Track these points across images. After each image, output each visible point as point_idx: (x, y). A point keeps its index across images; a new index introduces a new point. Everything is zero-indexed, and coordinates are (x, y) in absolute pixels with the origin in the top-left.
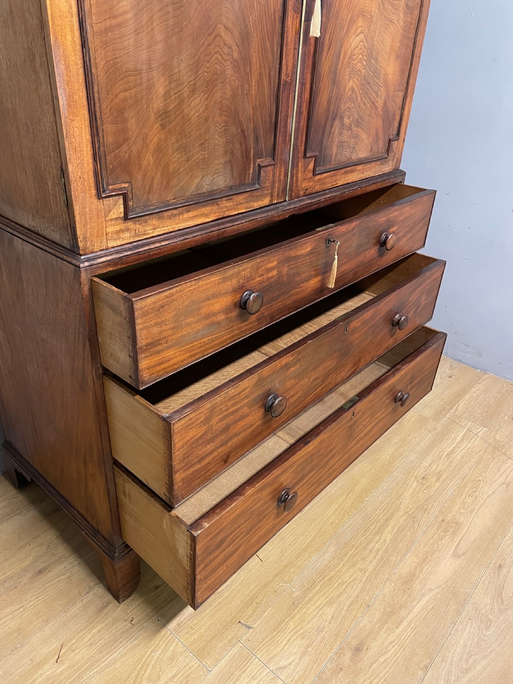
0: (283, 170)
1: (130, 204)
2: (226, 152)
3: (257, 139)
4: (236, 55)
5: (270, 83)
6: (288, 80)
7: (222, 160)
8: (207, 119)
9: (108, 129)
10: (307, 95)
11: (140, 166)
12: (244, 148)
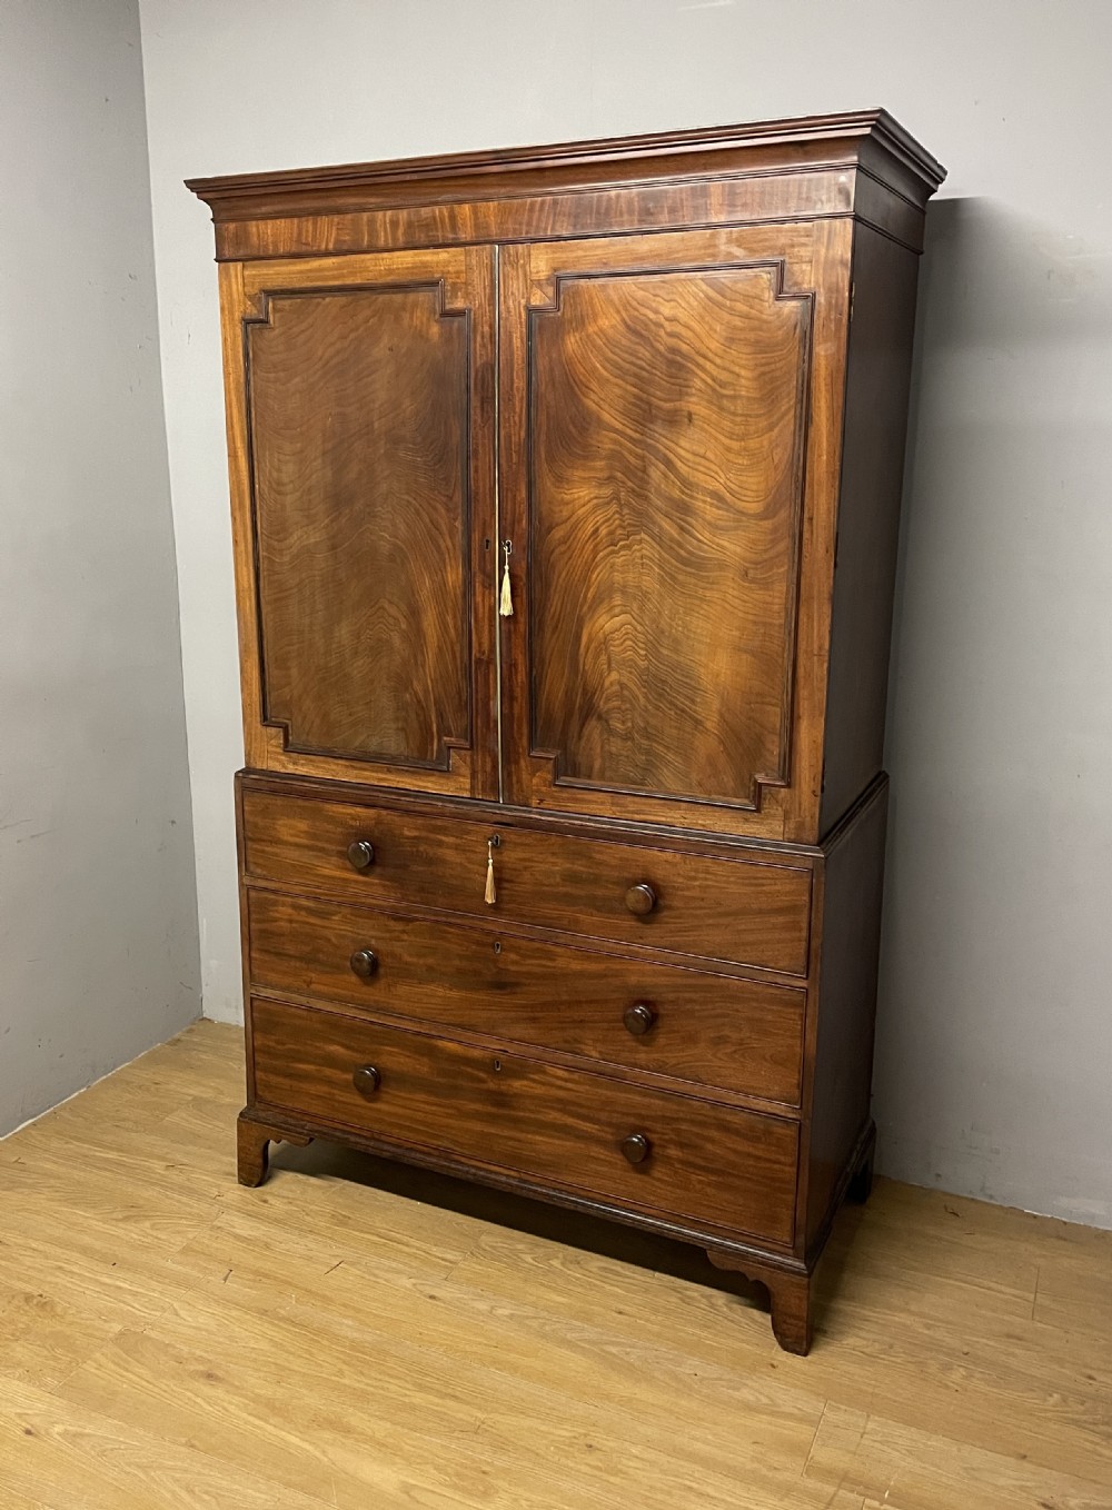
0: (488, 759)
1: (290, 738)
2: (397, 719)
3: (441, 715)
4: (404, 626)
5: (454, 657)
6: (485, 657)
7: (394, 726)
8: (372, 681)
9: (271, 670)
10: (521, 676)
11: (300, 709)
12: (422, 718)
